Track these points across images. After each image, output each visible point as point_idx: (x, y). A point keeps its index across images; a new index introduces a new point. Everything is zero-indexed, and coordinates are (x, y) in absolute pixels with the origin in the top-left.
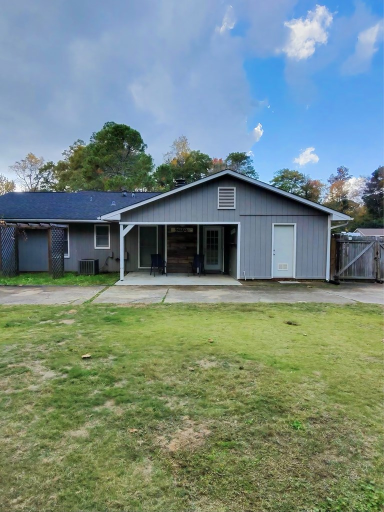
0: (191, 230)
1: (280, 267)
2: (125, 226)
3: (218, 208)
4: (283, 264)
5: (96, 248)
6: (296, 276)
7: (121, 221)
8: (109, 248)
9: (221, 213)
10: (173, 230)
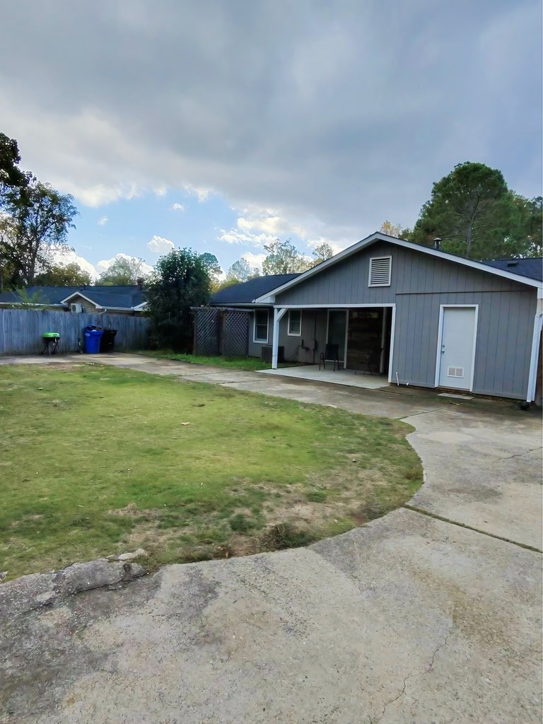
0: (375, 316)
1: (452, 372)
2: (279, 309)
3: (369, 286)
4: (456, 368)
5: (289, 334)
6: (473, 388)
7: (275, 304)
8: (300, 335)
9: (373, 292)
10: (355, 315)
